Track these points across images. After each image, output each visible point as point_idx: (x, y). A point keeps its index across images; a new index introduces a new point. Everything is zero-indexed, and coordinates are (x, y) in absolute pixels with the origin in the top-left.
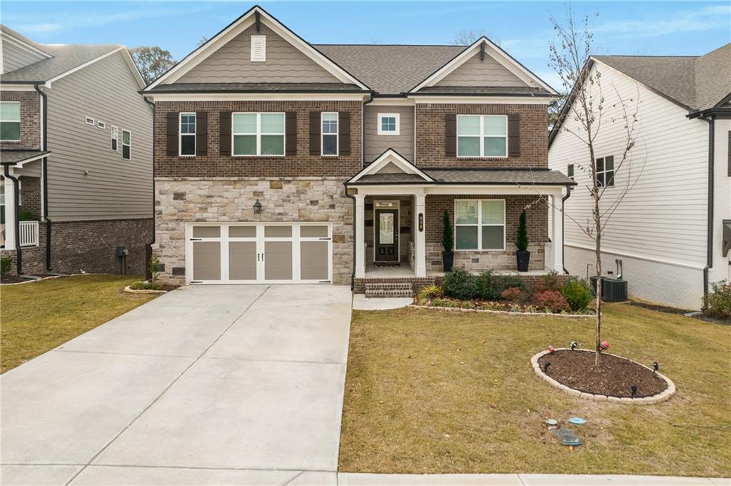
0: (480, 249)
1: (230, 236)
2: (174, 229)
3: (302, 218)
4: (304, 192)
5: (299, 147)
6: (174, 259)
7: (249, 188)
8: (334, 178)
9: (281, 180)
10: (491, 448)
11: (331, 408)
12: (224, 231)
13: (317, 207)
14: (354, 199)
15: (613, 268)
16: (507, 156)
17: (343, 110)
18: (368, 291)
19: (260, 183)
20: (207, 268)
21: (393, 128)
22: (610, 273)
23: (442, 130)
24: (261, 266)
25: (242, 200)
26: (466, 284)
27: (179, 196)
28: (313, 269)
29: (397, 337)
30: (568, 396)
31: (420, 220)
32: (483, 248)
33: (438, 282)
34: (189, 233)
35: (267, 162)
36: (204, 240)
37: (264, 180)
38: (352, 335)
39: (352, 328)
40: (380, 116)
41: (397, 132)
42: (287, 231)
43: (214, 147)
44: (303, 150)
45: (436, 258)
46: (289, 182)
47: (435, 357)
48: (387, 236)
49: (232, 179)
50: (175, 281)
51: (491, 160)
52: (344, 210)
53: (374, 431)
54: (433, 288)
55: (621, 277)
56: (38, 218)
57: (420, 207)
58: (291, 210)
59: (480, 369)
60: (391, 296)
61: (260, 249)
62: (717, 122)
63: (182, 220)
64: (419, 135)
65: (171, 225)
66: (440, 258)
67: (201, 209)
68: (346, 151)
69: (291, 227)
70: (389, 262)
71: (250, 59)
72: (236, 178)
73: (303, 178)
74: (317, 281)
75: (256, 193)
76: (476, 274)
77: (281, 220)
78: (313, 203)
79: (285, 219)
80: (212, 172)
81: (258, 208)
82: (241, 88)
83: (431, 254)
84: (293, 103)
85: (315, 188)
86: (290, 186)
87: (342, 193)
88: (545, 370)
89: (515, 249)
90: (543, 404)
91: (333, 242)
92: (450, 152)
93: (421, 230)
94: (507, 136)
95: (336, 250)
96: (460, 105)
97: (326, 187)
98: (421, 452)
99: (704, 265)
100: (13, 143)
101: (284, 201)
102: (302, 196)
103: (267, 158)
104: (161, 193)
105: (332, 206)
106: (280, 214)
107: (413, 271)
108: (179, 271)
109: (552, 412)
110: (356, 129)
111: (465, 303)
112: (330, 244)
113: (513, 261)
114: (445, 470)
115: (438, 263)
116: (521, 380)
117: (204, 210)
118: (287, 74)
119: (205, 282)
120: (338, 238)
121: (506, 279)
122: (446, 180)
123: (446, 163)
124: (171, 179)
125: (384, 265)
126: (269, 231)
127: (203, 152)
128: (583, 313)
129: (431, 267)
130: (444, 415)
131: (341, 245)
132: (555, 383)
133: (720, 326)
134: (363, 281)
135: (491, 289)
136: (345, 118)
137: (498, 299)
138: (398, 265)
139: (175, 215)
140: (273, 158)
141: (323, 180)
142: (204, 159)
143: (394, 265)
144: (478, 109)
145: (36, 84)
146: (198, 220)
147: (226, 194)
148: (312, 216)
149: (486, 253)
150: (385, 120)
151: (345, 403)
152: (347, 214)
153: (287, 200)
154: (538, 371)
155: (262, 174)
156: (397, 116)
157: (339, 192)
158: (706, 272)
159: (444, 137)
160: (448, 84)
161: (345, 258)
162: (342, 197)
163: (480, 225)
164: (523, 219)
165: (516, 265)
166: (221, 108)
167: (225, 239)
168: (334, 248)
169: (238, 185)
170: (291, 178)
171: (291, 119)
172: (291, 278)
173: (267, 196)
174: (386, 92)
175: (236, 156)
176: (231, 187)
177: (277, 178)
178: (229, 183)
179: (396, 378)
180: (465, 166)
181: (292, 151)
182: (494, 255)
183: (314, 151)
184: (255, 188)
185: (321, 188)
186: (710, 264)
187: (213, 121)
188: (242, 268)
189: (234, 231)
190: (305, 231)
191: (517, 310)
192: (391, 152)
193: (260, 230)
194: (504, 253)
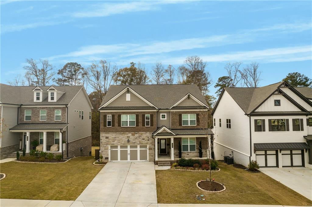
0: (189, 151)
1: (121, 148)
2: (106, 147)
3: (140, 143)
4: (141, 136)
5: (139, 124)
6: (106, 155)
7: (126, 135)
8: (149, 132)
9: (134, 133)
10: (184, 200)
11: (154, 193)
12: (119, 147)
13: (144, 140)
14: (155, 139)
15: (231, 153)
16: (196, 125)
17: (151, 114)
18: (159, 164)
19: (129, 134)
20: (114, 157)
21: (165, 118)
22: (230, 155)
23: (178, 119)
24: (129, 156)
25: (124, 139)
26: (184, 163)
27: (107, 138)
28: (143, 157)
29: (167, 178)
30: (202, 191)
31: (172, 145)
32: (190, 151)
33: (177, 161)
34: (109, 148)
35: (131, 128)
36: (113, 149)
37: (130, 133)
38: (156, 177)
39: (156, 175)
40: (161, 114)
41: (166, 119)
42: (136, 147)
43: (116, 124)
44: (140, 125)
45: (177, 154)
46: (137, 134)
47: (175, 183)
48: (163, 147)
49: (121, 133)
50: (105, 161)
51: (192, 126)
52: (152, 141)
53: (163, 197)
54: (176, 164)
55: (233, 156)
56: (65, 143)
57: (172, 141)
58: (137, 141)
59: (185, 185)
60: (165, 166)
61: (129, 152)
62: (251, 117)
63: (108, 144)
64: (172, 120)
65: (105, 146)
66: (178, 154)
67: (113, 141)
68: (152, 125)
69: (137, 146)
70: (164, 154)
71: (126, 100)
72: (122, 133)
73: (140, 133)
74: (144, 161)
75: (128, 137)
76: (187, 159)
77: (135, 144)
78: (143, 139)
79: (136, 144)
80: (116, 131)
81: (128, 141)
82: (124, 108)
83: (176, 153)
84: (138, 112)
85: (144, 135)
86: (137, 135)
87: (151, 136)
88: (199, 186)
89: (198, 151)
90: (196, 192)
91: (149, 150)
92: (180, 125)
93: (172, 147)
94: (196, 120)
95: (150, 152)
96: (183, 112)
97: (147, 135)
98: (171, 200)
99: (250, 156)
100: (59, 121)
101: (135, 139)
102: (140, 137)
103: (131, 127)
104: (102, 137)
105: (148, 140)
106: (134, 142)
107: (171, 157)
108: (107, 158)
109: (198, 194)
110: (155, 119)
111: (184, 168)
112: (148, 150)
113: (198, 154)
114: (176, 203)
115: (177, 155)
116: (193, 188)
117: (114, 141)
118: (136, 104)
119: (113, 161)
120: (150, 149)
121: (195, 160)
122: (179, 134)
123: (179, 127)
124: (105, 133)
125: (162, 155)
126: (131, 147)
127: (113, 126)
128: (214, 170)
129: (175, 156)
130: (176, 195)
131: (151, 151)
132: (200, 188)
133: (251, 173)
134: (157, 161)
135: (191, 163)
136: (152, 116)
137: (193, 166)
138: (166, 155)
139: (106, 143)
140: (132, 127)
141: (146, 133)
142: (114, 127)
143: (165, 155)
144: (188, 113)
145: (66, 105)
146: (112, 144)
147: (120, 137)
148: (143, 143)
149: (191, 152)
150: (162, 115)
151: (157, 192)
152: (153, 142)
153: (136, 138)
154: (197, 186)
155: (129, 131)
156: (166, 114)
157: (150, 136)
158: (250, 157)
159: (179, 120)
160: (180, 106)
161: (152, 154)
162: (151, 137)
163: (189, 145)
164: (200, 143)
165: (199, 155)
166: (118, 113)
167: (119, 149)
168: (149, 151)
169: (123, 135)
170: (137, 133)
171: (137, 116)
172: (137, 160)
173: (131, 138)
174: (163, 108)
175: (123, 126)
176: (121, 135)
177: (133, 133)
178: (120, 134)
179: (167, 187)
180: (185, 128)
181: (137, 125)
182: (193, 153)
183: (144, 125)
184: (127, 135)
185: (146, 135)
186: (251, 155)
187: (116, 117)
188: (124, 157)
189: (121, 147)
190: (141, 147)
191: (197, 170)
192: (164, 127)
193: (129, 147)
194: (196, 152)
